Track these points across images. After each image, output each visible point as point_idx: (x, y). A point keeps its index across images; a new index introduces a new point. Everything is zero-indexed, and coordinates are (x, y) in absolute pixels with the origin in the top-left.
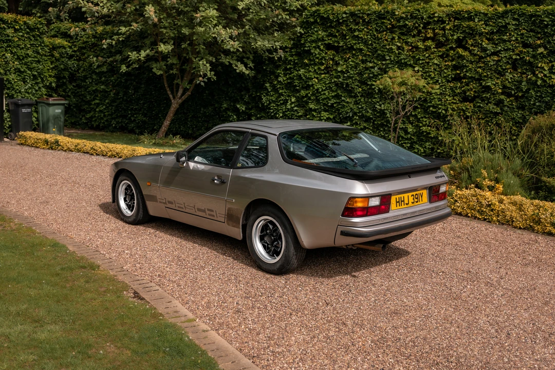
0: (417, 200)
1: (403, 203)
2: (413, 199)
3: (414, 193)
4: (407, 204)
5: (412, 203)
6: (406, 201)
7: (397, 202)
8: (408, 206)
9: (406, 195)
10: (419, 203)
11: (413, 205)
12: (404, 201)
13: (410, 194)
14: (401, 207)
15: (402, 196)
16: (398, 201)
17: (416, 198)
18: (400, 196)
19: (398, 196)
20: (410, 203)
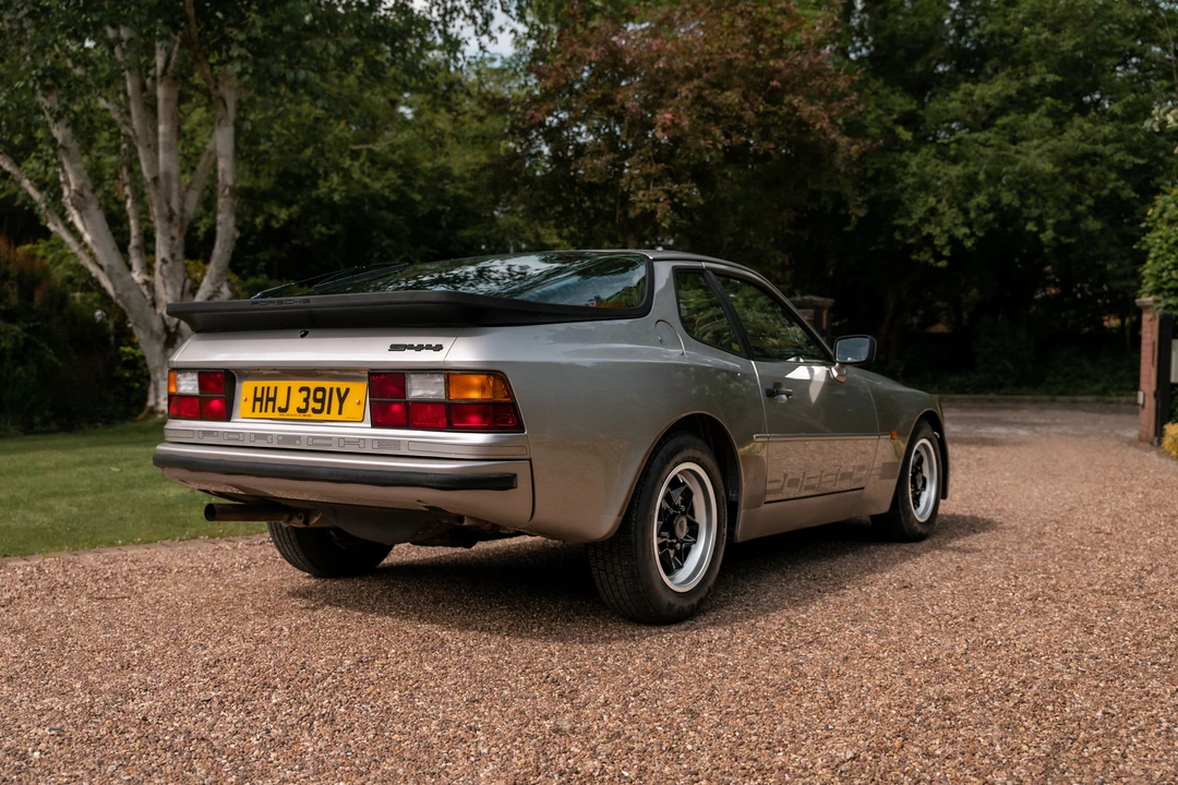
0: (318, 406)
1: (271, 404)
2: (306, 400)
3: (313, 384)
4: (280, 410)
5: (299, 410)
6: (281, 402)
7: (256, 399)
8: (285, 416)
9: (282, 385)
10: (324, 416)
11: (301, 416)
12: (274, 400)
13: (296, 384)
14: (263, 414)
15: (272, 384)
16: (259, 395)
17: (316, 400)
18: (266, 384)
19: (260, 384)
20: (292, 410)
